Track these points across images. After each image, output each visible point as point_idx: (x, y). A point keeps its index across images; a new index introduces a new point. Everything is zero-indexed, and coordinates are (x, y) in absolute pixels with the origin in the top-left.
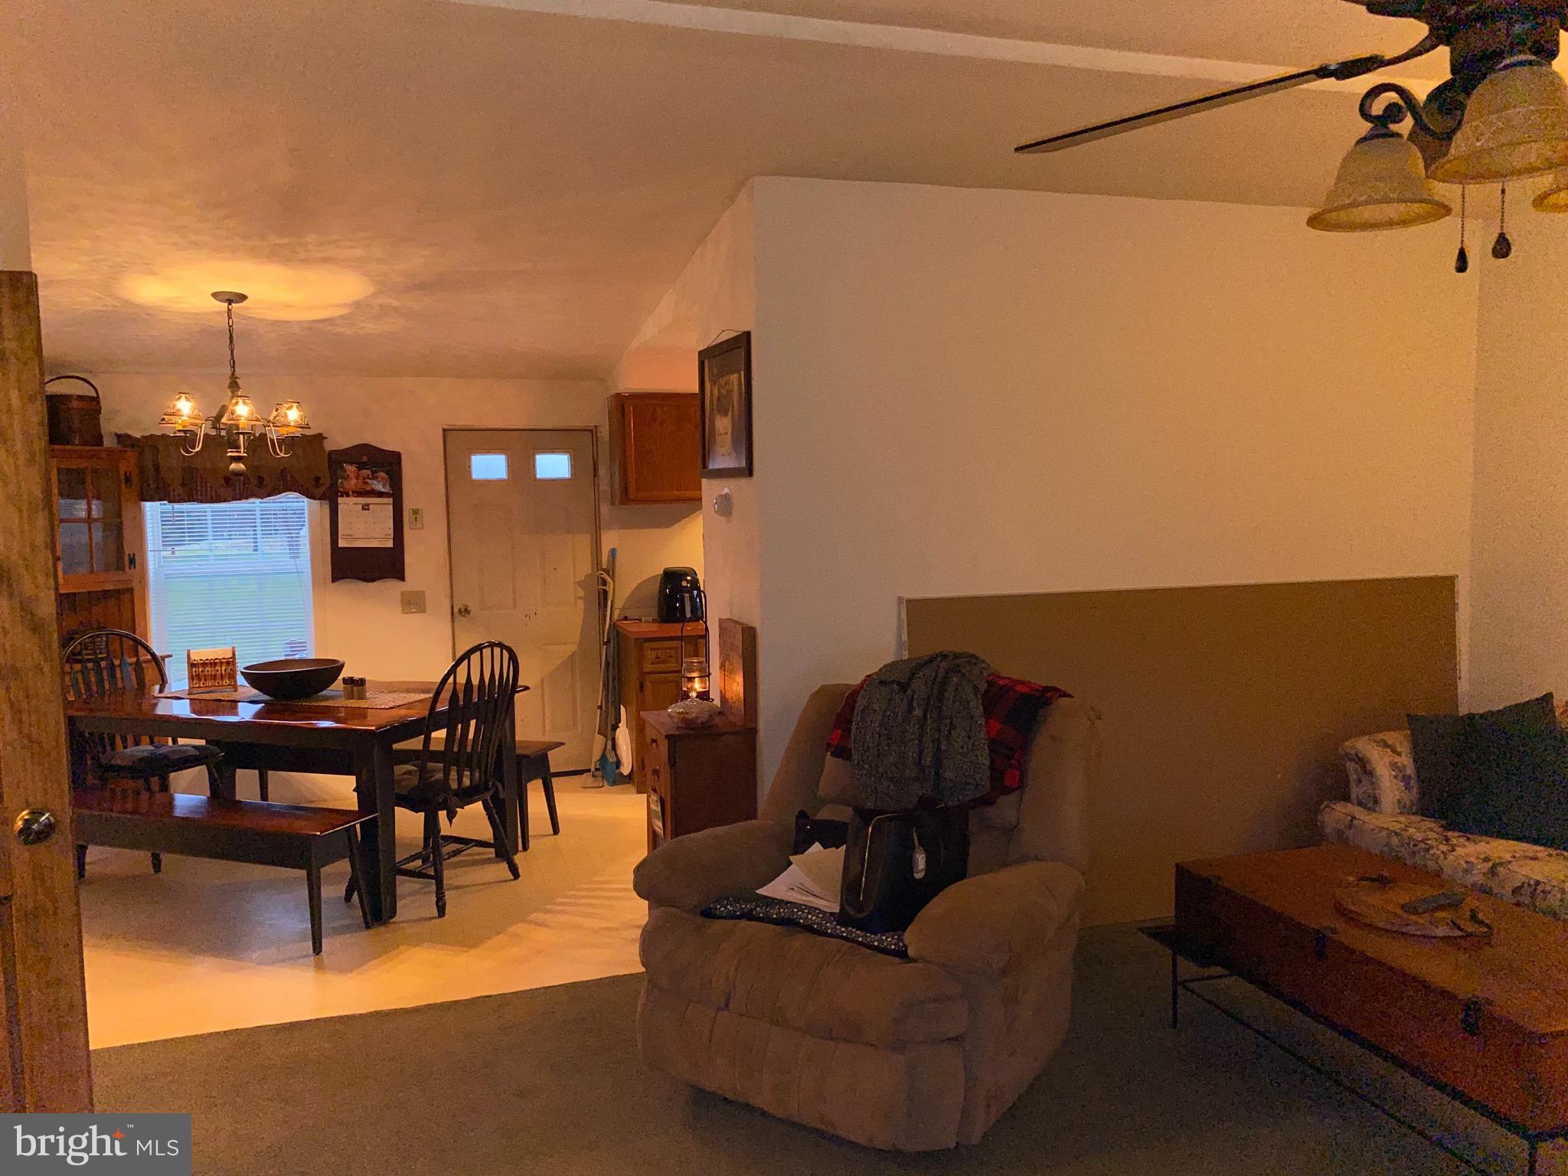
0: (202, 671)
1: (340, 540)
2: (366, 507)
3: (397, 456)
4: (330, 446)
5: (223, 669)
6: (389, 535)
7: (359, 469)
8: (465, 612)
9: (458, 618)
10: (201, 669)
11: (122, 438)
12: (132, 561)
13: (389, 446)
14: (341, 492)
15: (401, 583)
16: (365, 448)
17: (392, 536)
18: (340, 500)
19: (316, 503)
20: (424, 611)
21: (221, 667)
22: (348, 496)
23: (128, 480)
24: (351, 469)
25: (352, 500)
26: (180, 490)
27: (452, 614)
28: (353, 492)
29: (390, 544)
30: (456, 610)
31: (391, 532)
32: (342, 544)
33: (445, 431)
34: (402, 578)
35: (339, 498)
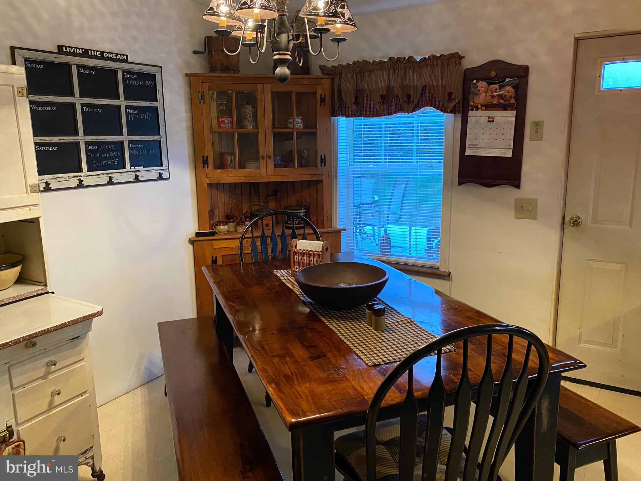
0: (301, 259)
1: (467, 150)
2: (491, 120)
3: (526, 69)
4: (467, 64)
5: (315, 259)
6: (509, 146)
7: (489, 84)
8: (576, 223)
9: (569, 229)
10: (300, 258)
11: (322, 68)
12: (323, 161)
13: (520, 60)
14: (472, 106)
15: (518, 190)
16: (496, 64)
17: (512, 147)
18: (470, 113)
19: (451, 116)
20: (535, 218)
21: (314, 258)
22: (477, 109)
23: (323, 100)
24: (482, 85)
25: (479, 113)
26: (354, 108)
27: (563, 223)
28: (481, 106)
29: (509, 154)
30: (567, 219)
31: (512, 143)
32: (468, 152)
33: (577, 40)
34: (518, 186)
35: (470, 112)
